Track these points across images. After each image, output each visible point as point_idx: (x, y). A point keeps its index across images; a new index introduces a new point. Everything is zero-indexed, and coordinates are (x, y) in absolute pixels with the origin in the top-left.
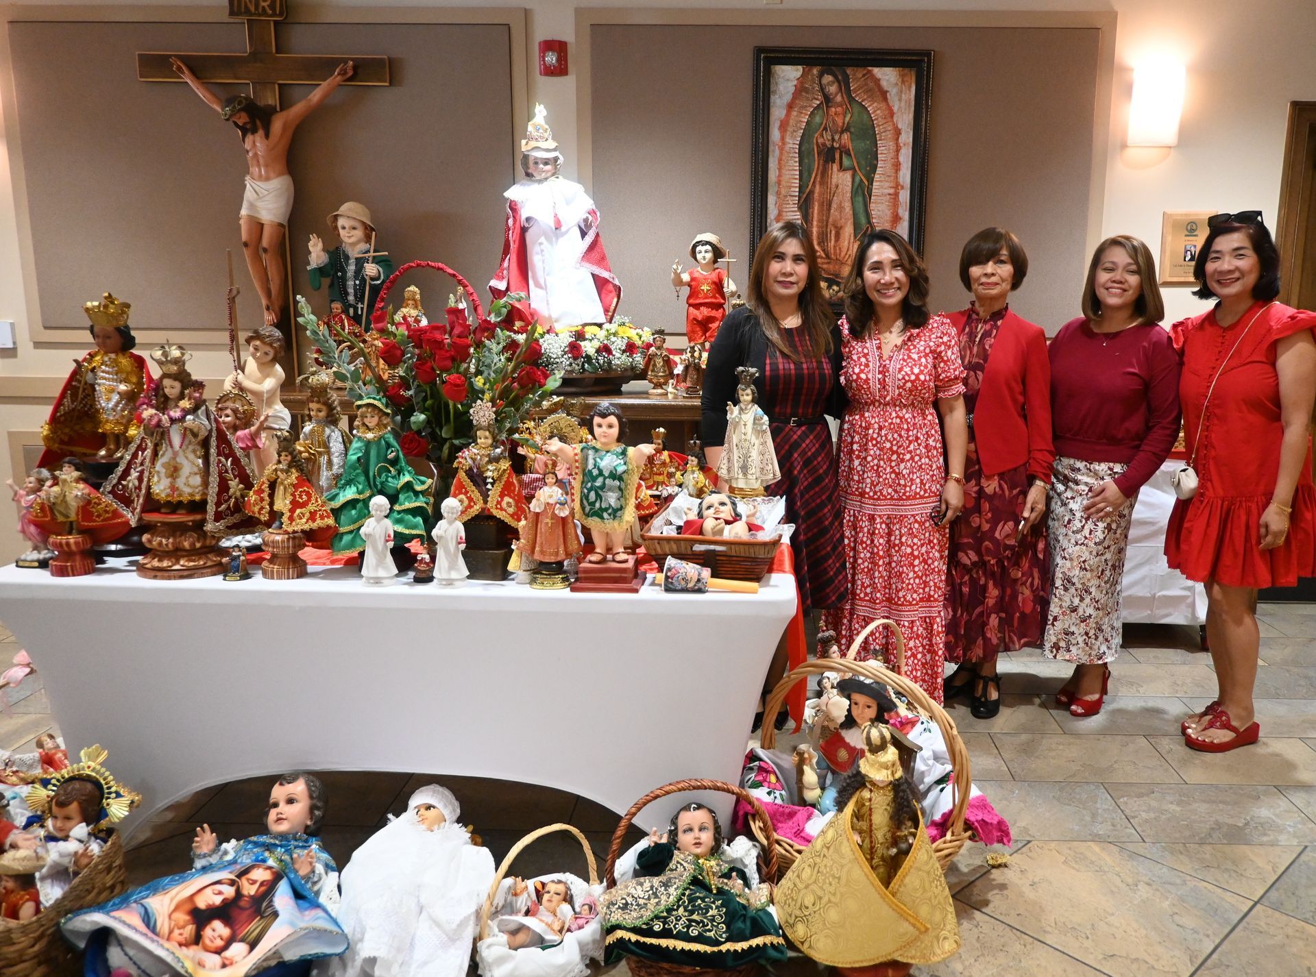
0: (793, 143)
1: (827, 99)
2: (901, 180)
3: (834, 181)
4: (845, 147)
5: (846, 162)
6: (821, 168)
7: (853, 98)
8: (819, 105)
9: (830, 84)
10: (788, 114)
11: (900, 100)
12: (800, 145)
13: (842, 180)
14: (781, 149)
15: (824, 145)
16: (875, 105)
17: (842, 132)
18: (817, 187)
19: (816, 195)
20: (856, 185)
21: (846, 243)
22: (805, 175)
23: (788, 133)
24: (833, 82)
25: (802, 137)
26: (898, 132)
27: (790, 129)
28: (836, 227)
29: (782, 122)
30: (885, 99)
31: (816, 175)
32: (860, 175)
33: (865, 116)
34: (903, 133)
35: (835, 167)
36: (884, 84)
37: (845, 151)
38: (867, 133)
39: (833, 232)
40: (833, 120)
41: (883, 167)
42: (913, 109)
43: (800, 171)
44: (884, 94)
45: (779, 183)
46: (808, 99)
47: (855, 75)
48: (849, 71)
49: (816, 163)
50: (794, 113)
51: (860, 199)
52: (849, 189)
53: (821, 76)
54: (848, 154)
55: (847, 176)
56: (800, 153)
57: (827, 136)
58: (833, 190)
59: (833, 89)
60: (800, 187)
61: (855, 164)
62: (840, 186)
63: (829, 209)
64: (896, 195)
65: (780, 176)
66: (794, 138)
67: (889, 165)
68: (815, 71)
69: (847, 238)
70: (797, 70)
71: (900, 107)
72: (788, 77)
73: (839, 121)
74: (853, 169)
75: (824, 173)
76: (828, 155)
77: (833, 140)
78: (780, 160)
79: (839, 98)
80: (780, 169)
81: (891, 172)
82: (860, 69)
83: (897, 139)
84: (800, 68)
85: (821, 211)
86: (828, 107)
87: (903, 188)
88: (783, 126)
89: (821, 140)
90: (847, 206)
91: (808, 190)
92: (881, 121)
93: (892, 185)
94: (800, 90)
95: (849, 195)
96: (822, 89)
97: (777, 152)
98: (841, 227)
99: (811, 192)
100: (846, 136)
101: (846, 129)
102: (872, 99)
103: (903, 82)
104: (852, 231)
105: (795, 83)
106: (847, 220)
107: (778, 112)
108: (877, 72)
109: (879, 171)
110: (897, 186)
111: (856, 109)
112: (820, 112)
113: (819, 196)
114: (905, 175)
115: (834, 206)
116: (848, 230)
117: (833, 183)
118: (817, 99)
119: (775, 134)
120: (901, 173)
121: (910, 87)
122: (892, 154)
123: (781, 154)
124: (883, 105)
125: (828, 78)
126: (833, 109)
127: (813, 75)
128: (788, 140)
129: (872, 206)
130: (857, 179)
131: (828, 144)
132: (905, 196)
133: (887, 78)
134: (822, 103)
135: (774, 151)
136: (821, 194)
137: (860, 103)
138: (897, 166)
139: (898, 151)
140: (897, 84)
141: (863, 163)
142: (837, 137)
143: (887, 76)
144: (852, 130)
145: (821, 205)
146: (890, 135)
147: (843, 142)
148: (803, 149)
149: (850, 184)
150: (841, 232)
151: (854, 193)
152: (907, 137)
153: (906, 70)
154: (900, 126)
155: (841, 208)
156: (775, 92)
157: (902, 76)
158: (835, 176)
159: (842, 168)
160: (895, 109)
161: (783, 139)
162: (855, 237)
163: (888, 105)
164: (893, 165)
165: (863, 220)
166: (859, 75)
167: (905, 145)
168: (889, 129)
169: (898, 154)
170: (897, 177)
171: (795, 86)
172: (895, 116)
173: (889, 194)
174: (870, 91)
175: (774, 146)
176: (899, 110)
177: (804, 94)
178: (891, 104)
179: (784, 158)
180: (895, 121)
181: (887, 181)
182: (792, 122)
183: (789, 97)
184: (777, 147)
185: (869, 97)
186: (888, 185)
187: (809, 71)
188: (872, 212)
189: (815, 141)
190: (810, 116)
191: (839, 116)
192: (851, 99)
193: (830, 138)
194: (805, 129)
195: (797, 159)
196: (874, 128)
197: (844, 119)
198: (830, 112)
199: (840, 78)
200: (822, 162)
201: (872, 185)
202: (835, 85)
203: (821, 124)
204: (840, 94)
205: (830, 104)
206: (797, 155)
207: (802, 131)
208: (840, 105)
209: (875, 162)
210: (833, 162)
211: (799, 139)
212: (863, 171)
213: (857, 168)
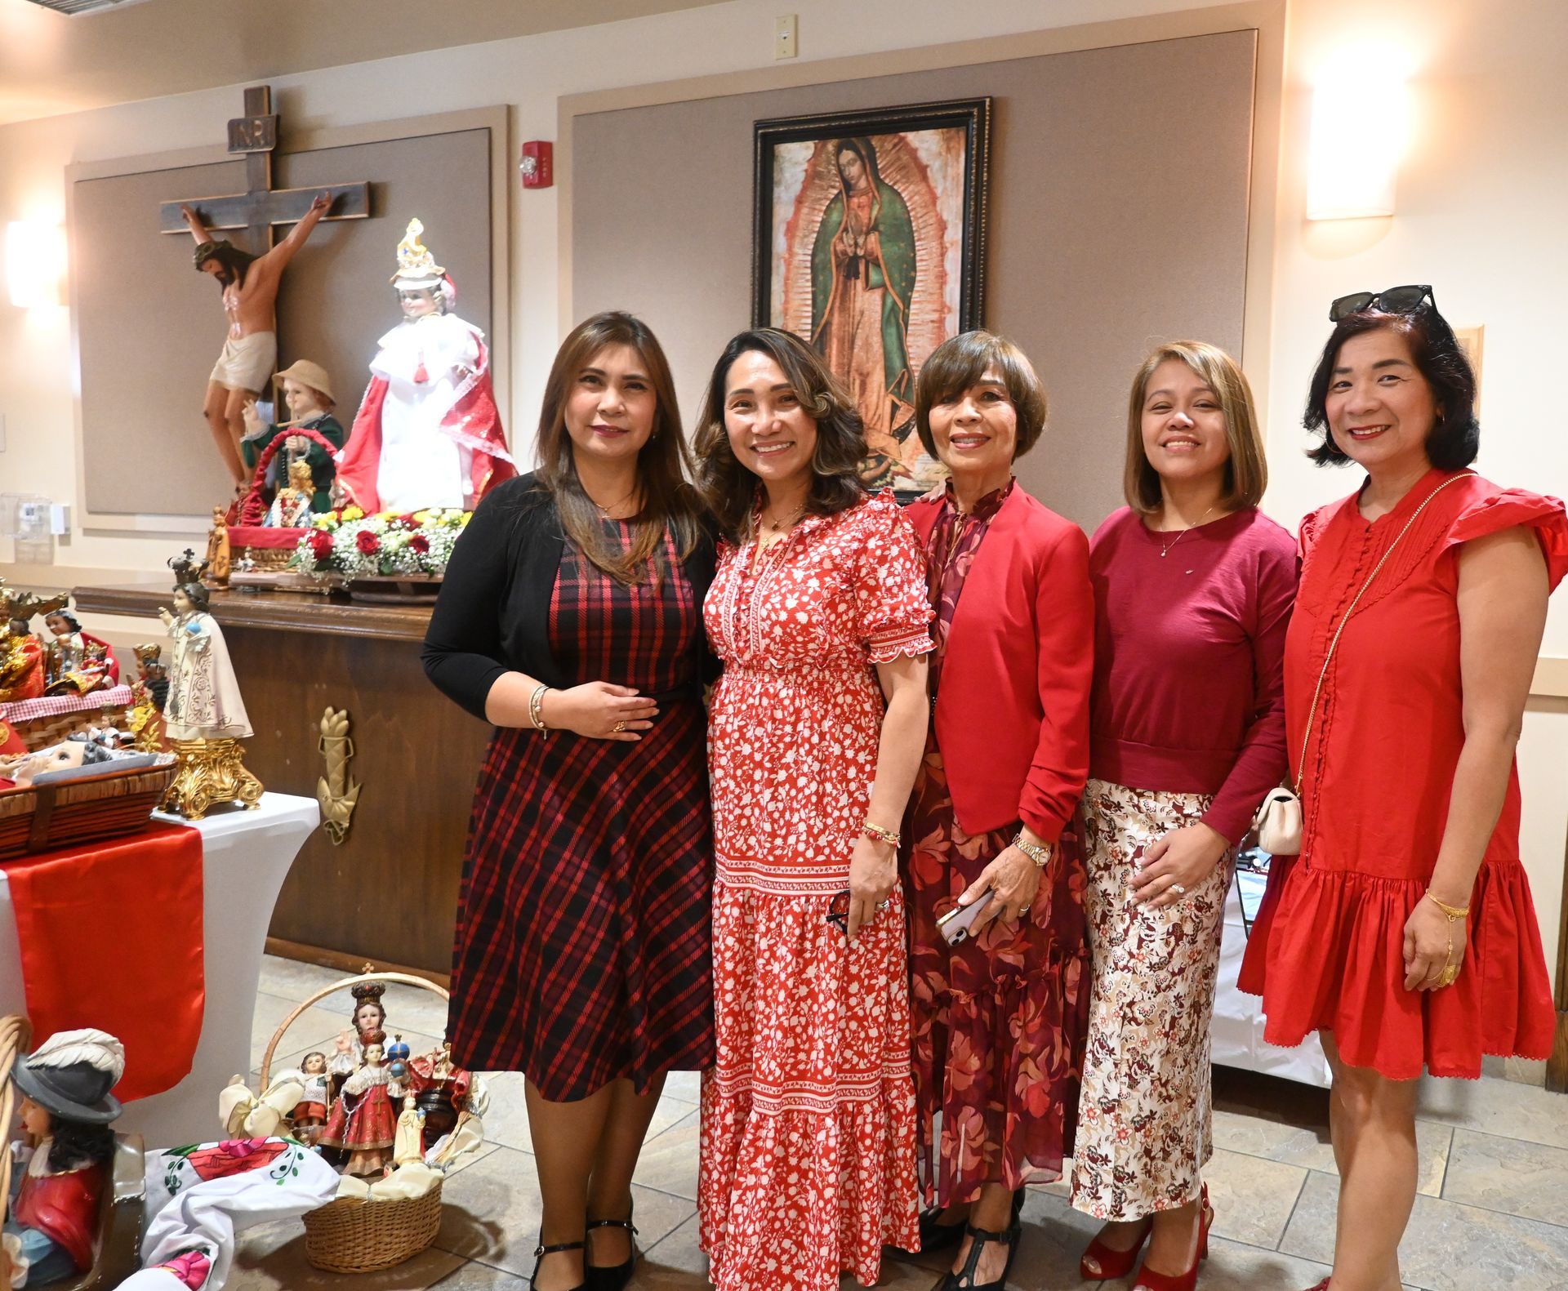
0: (803, 254)
1: (848, 186)
2: (947, 300)
3: (858, 305)
4: (872, 254)
5: (874, 277)
6: (840, 287)
7: (882, 181)
8: (837, 196)
9: (851, 163)
10: (797, 212)
11: (945, 178)
12: (814, 255)
13: (868, 303)
14: (788, 263)
15: (844, 253)
16: (911, 187)
17: (867, 233)
18: (836, 315)
19: (834, 328)
20: (887, 310)
21: (874, 398)
22: (820, 298)
23: (797, 241)
24: (855, 161)
25: (815, 243)
26: (942, 226)
27: (800, 234)
28: (861, 374)
29: (789, 224)
30: (925, 178)
31: (834, 298)
32: (893, 296)
33: (899, 206)
34: (950, 227)
35: (860, 284)
36: (923, 156)
37: (872, 260)
38: (901, 231)
39: (857, 382)
40: (856, 216)
41: (924, 279)
42: (962, 189)
43: (814, 293)
44: (923, 170)
45: (785, 312)
46: (821, 187)
47: (882, 144)
48: (875, 141)
49: (834, 279)
50: (805, 210)
51: (893, 331)
52: (877, 316)
53: (838, 151)
54: (878, 266)
55: (877, 295)
56: (813, 267)
57: (849, 239)
58: (857, 318)
59: (854, 170)
60: (814, 317)
61: (886, 278)
62: (866, 313)
63: (852, 347)
64: (941, 322)
65: (786, 302)
66: (805, 246)
67: (931, 277)
68: (831, 146)
69: (876, 390)
70: (808, 148)
71: (945, 189)
72: (795, 157)
73: (864, 215)
74: (883, 286)
75: (845, 296)
76: (850, 267)
77: (856, 245)
78: (787, 279)
79: (863, 184)
80: (786, 292)
81: (933, 286)
82: (890, 137)
83: (942, 237)
84: (811, 144)
85: (840, 351)
86: (849, 197)
87: (950, 310)
88: (791, 230)
89: (840, 247)
90: (876, 341)
91: (823, 322)
92: (920, 211)
93: (935, 306)
94: (813, 177)
95: (878, 325)
96: (841, 172)
97: (782, 269)
98: (868, 374)
99: (828, 324)
100: (873, 237)
101: (873, 228)
102: (907, 178)
103: (949, 150)
104: (883, 379)
105: (805, 166)
106: (876, 362)
107: (782, 212)
108: (913, 138)
109: (918, 286)
110: (943, 309)
111: (886, 196)
112: (839, 205)
113: (839, 329)
114: (954, 291)
115: (859, 342)
116: (878, 378)
117: (857, 309)
118: (833, 187)
119: (781, 243)
120: (948, 289)
121: (958, 155)
122: (936, 260)
123: (788, 270)
124: (922, 188)
125: (847, 155)
126: (855, 200)
127: (828, 153)
128: (797, 249)
129: (910, 340)
130: (889, 301)
131: (850, 251)
132: (953, 323)
133: (925, 145)
134: (840, 192)
135: (778, 267)
136: (842, 325)
137: (891, 187)
138: (942, 277)
139: (943, 253)
140: (940, 154)
141: (896, 276)
142: (861, 241)
143: (926, 142)
144: (881, 228)
145: (841, 341)
146: (931, 231)
147: (869, 247)
148: (817, 260)
149: (879, 309)
150: (868, 381)
151: (885, 322)
152: (955, 234)
153: (953, 131)
154: (945, 217)
155: (867, 345)
156: (779, 183)
157: (947, 140)
158: (859, 299)
159: (868, 286)
160: (939, 191)
161: (790, 248)
162: (887, 389)
163: (929, 186)
164: (936, 277)
165: (897, 363)
166: (889, 146)
167: (952, 244)
168: (931, 222)
169: (942, 261)
170: (942, 295)
171: (806, 171)
172: (939, 203)
173: (932, 321)
174: (904, 167)
175: (779, 259)
176: (943, 192)
177: (817, 181)
178: (933, 184)
179: (792, 275)
180: (938, 209)
181: (929, 302)
182: (802, 223)
183: (797, 188)
184: (782, 261)
185: (903, 177)
186: (930, 307)
187: (824, 146)
188: (910, 350)
189: (832, 249)
190: (825, 212)
191: (865, 209)
192: (879, 182)
193: (852, 242)
194: (818, 232)
195: (809, 277)
196: (910, 222)
197: (870, 213)
198: (852, 205)
199: (864, 153)
200: (841, 278)
201: (908, 308)
202: (858, 164)
203: (840, 224)
204: (864, 177)
205: (851, 193)
206: (809, 271)
207: (815, 235)
208: (864, 193)
209: (913, 274)
210: (857, 277)
211: (811, 247)
212: (897, 288)
213: (888, 284)
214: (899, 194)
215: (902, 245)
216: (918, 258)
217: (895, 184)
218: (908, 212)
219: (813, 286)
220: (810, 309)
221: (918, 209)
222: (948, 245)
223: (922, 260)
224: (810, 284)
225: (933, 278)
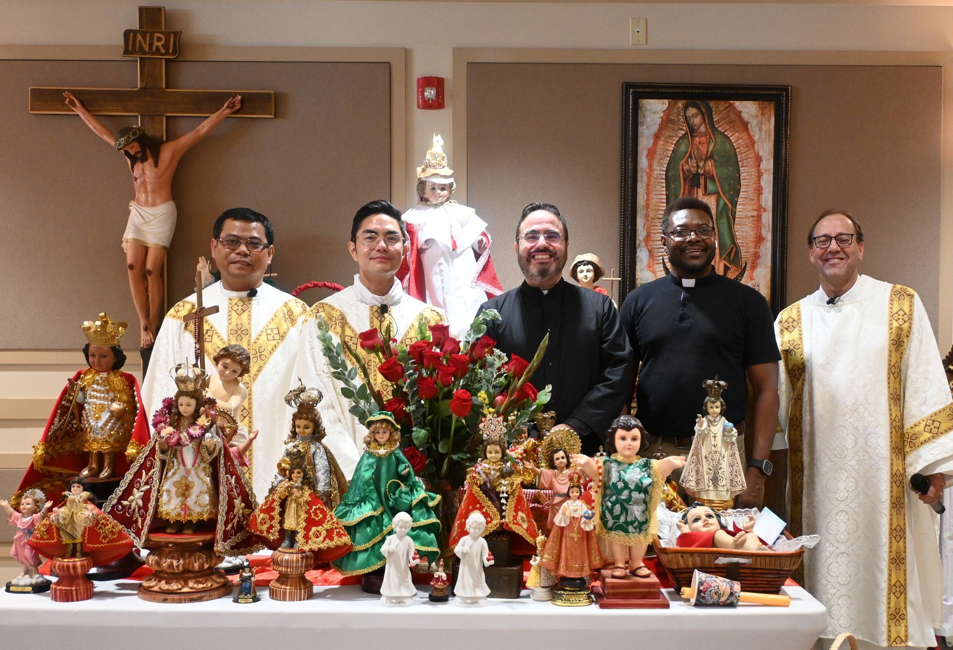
0: (660, 169)
1: (692, 130)
2: (763, 204)
4: (709, 173)
5: (711, 187)
6: (687, 192)
7: (716, 129)
8: (684, 135)
9: (694, 116)
10: (655, 143)
11: (761, 131)
12: (667, 171)
14: (649, 176)
15: (689, 171)
16: (737, 134)
17: (706, 160)
20: (720, 208)
22: (672, 198)
23: (656, 160)
24: (697, 115)
25: (668, 164)
26: (759, 160)
27: (657, 157)
29: (649, 150)
30: (746, 130)
32: (724, 199)
33: (728, 145)
34: (764, 160)
35: (700, 191)
36: (745, 116)
37: (709, 177)
38: (730, 160)
40: (698, 149)
42: (773, 138)
43: (667, 195)
44: (745, 126)
45: (647, 206)
46: (673, 130)
47: (718, 108)
49: (682, 187)
50: (661, 143)
51: (725, 221)
53: (686, 108)
54: (713, 179)
55: (712, 199)
56: (667, 179)
57: (692, 163)
59: (697, 120)
61: (719, 189)
64: (759, 217)
65: (648, 200)
66: (662, 165)
67: (751, 190)
68: (680, 104)
70: (664, 103)
71: (760, 137)
72: (654, 109)
73: (703, 149)
74: (717, 193)
76: (694, 180)
77: (698, 167)
78: (648, 185)
79: (703, 129)
80: (648, 194)
81: (754, 196)
82: (723, 103)
83: (759, 166)
84: (666, 102)
86: (692, 136)
87: (765, 210)
88: (651, 154)
89: (686, 167)
92: (743, 150)
93: (755, 208)
94: (667, 122)
96: (687, 121)
97: (645, 179)
100: (710, 163)
102: (734, 129)
103: (763, 114)
105: (662, 115)
107: (645, 142)
108: (739, 105)
109: (742, 195)
110: (760, 209)
111: (719, 139)
112: (686, 141)
114: (767, 199)
118: (682, 130)
119: (643, 162)
120: (763, 197)
121: (770, 119)
122: (754, 179)
123: (649, 180)
124: (745, 135)
125: (692, 111)
126: (697, 139)
127: (678, 108)
128: (655, 166)
129: (736, 227)
130: (721, 203)
131: (694, 170)
132: (767, 218)
133: (748, 110)
134: (686, 133)
135: (642, 177)
137: (723, 133)
138: (759, 190)
139: (760, 175)
140: (757, 116)
141: (727, 187)
142: (701, 164)
144: (716, 157)
146: (751, 162)
147: (707, 168)
148: (670, 175)
149: (714, 207)
151: (719, 215)
152: (768, 164)
153: (766, 104)
154: (761, 154)
156: (643, 123)
157: (762, 109)
159: (706, 193)
160: (756, 139)
161: (650, 166)
162: (721, 256)
163: (749, 135)
164: (755, 190)
165: (728, 241)
166: (722, 108)
167: (766, 171)
168: (751, 156)
169: (759, 180)
170: (759, 201)
171: (662, 118)
172: (756, 145)
173: (752, 216)
174: (732, 122)
175: (642, 172)
176: (759, 139)
177: (670, 125)
178: (752, 134)
179: (651, 183)
180: (756, 149)
181: (750, 205)
182: (659, 151)
183: (656, 128)
184: (645, 173)
185: (731, 128)
186: (750, 207)
187: (675, 104)
188: (737, 233)
189: (680, 168)
190: (675, 145)
191: (703, 145)
192: (715, 130)
193: (695, 165)
194: (670, 157)
195: (664, 185)
196: (736, 156)
197: (708, 148)
198: (694, 142)
199: (704, 110)
200: (687, 187)
201: (736, 208)
202: (699, 117)
203: (687, 152)
204: (703, 125)
205: (694, 134)
206: (664, 181)
207: (668, 159)
208: (704, 135)
209: (738, 187)
210: (699, 187)
211: (666, 166)
212: (727, 195)
213: (721, 193)
214: (729, 138)
215: (731, 169)
216: (741, 178)
217: (725, 131)
218: (735, 149)
219: (666, 191)
220: (665, 205)
221: (742, 148)
222: (763, 171)
223: (744, 179)
224: (664, 189)
225: (752, 190)
